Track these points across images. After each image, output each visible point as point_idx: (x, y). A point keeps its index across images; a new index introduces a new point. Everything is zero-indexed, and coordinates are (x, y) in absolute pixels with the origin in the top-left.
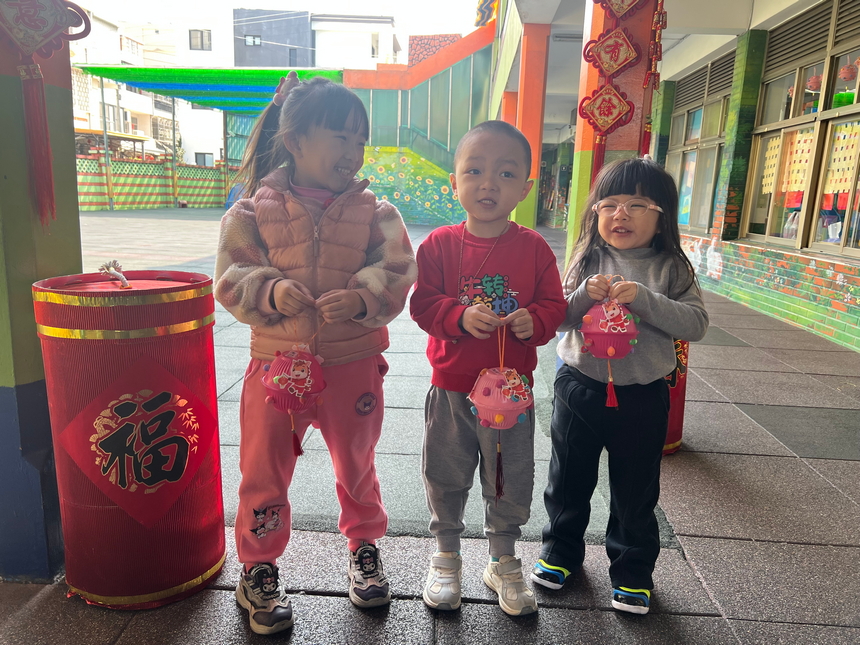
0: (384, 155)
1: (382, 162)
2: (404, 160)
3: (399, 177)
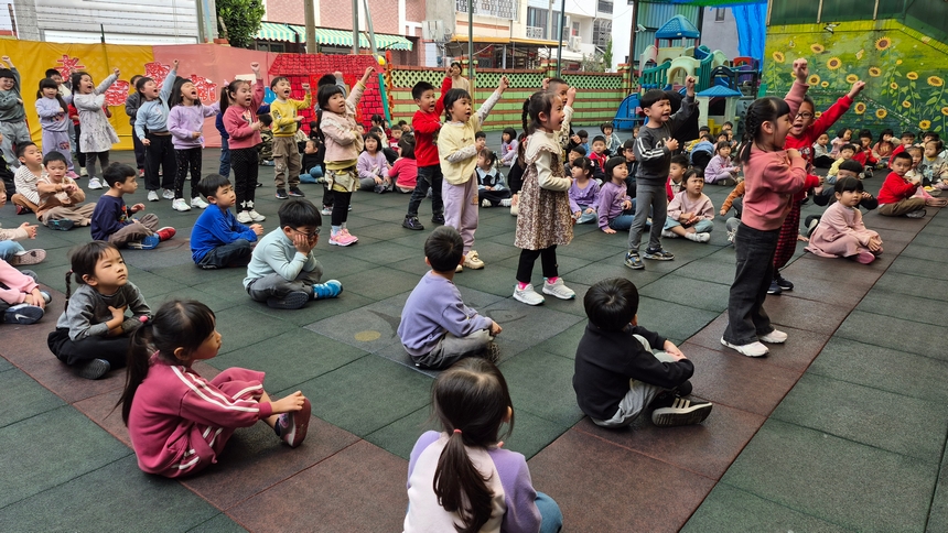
0: (843, 36)
1: (837, 50)
2: (883, 44)
3: (868, 76)
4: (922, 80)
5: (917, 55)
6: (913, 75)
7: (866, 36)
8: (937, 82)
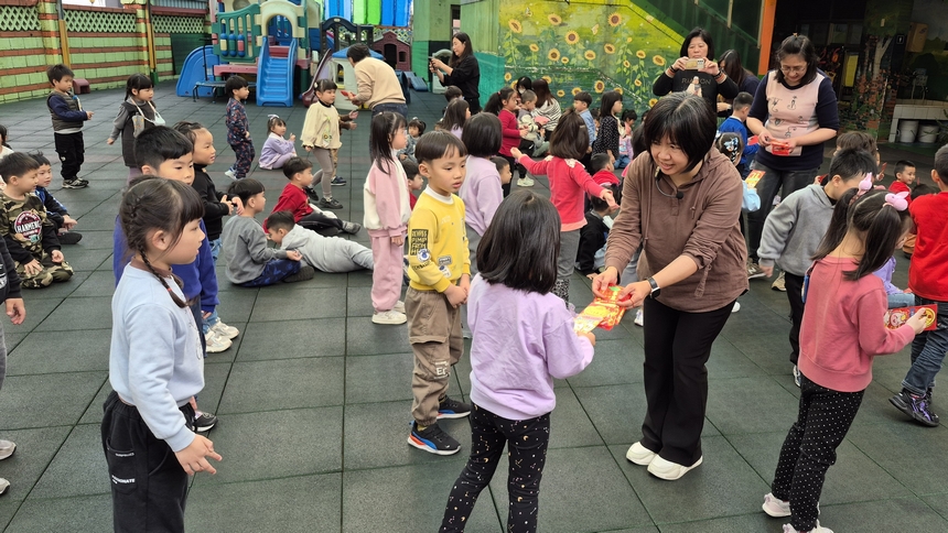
0: (579, 9)
1: (574, 22)
2: (615, 20)
3: (604, 53)
4: (648, 59)
5: (643, 34)
6: (642, 54)
7: (599, 10)
8: (660, 61)
